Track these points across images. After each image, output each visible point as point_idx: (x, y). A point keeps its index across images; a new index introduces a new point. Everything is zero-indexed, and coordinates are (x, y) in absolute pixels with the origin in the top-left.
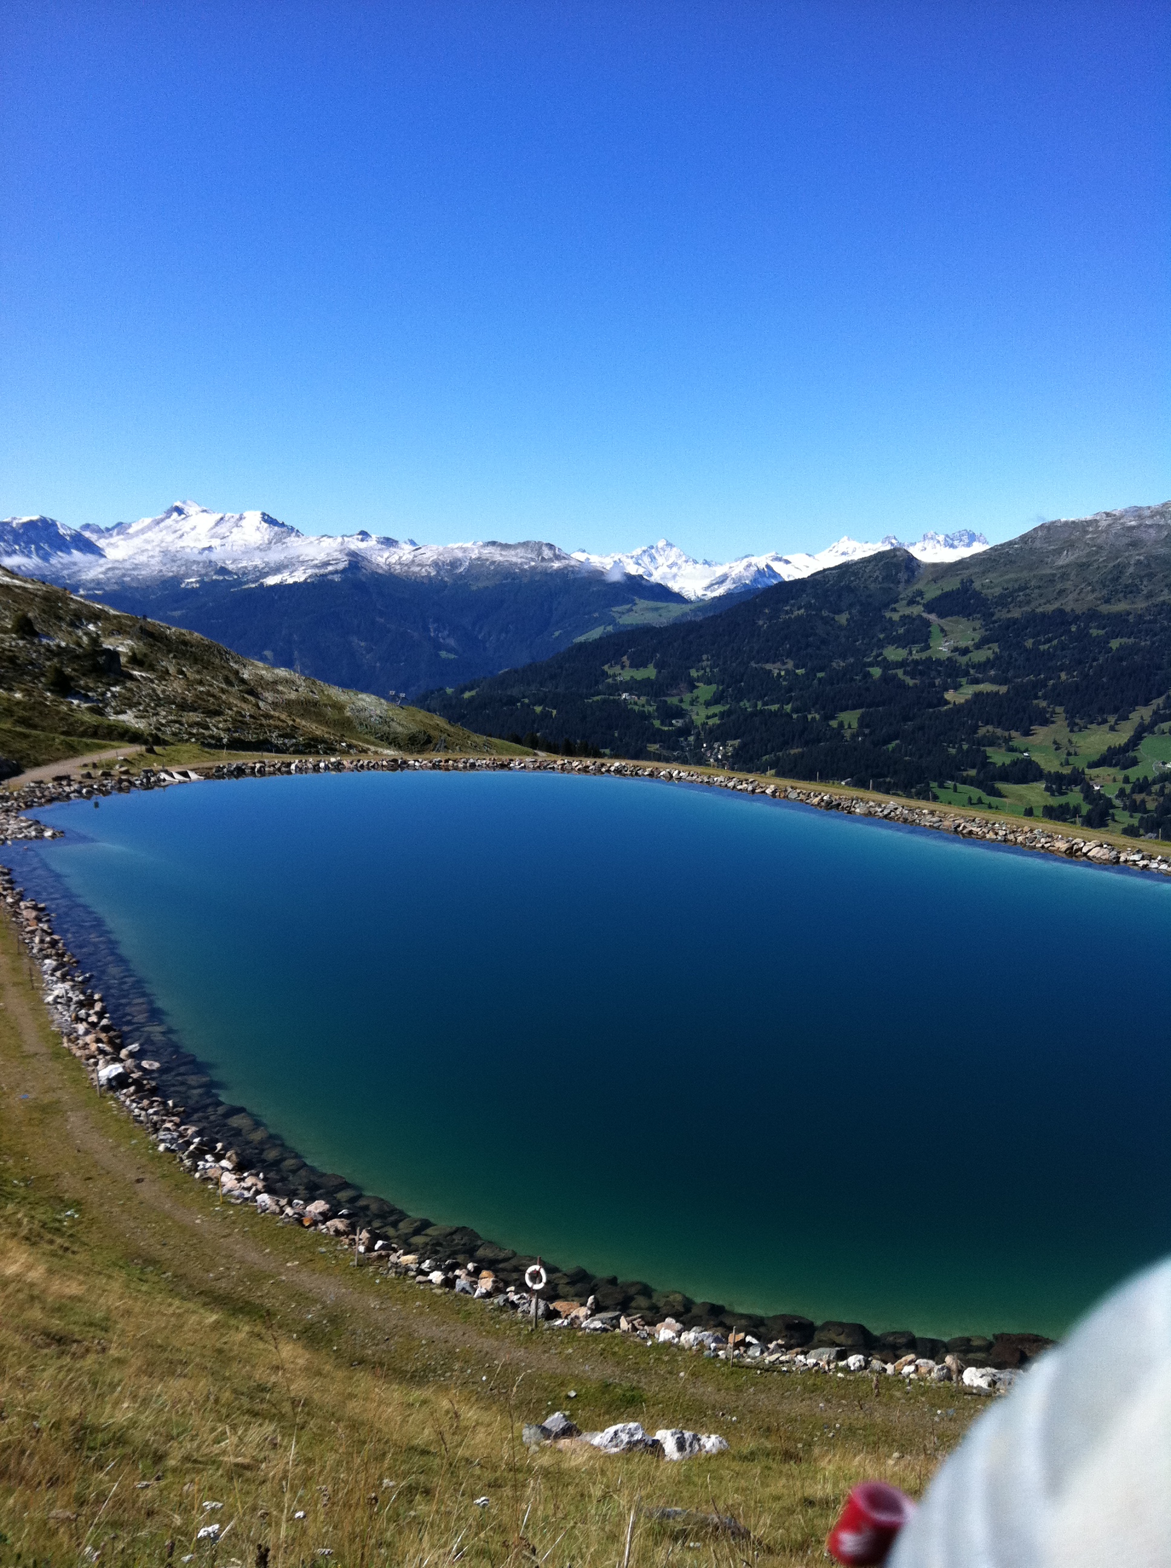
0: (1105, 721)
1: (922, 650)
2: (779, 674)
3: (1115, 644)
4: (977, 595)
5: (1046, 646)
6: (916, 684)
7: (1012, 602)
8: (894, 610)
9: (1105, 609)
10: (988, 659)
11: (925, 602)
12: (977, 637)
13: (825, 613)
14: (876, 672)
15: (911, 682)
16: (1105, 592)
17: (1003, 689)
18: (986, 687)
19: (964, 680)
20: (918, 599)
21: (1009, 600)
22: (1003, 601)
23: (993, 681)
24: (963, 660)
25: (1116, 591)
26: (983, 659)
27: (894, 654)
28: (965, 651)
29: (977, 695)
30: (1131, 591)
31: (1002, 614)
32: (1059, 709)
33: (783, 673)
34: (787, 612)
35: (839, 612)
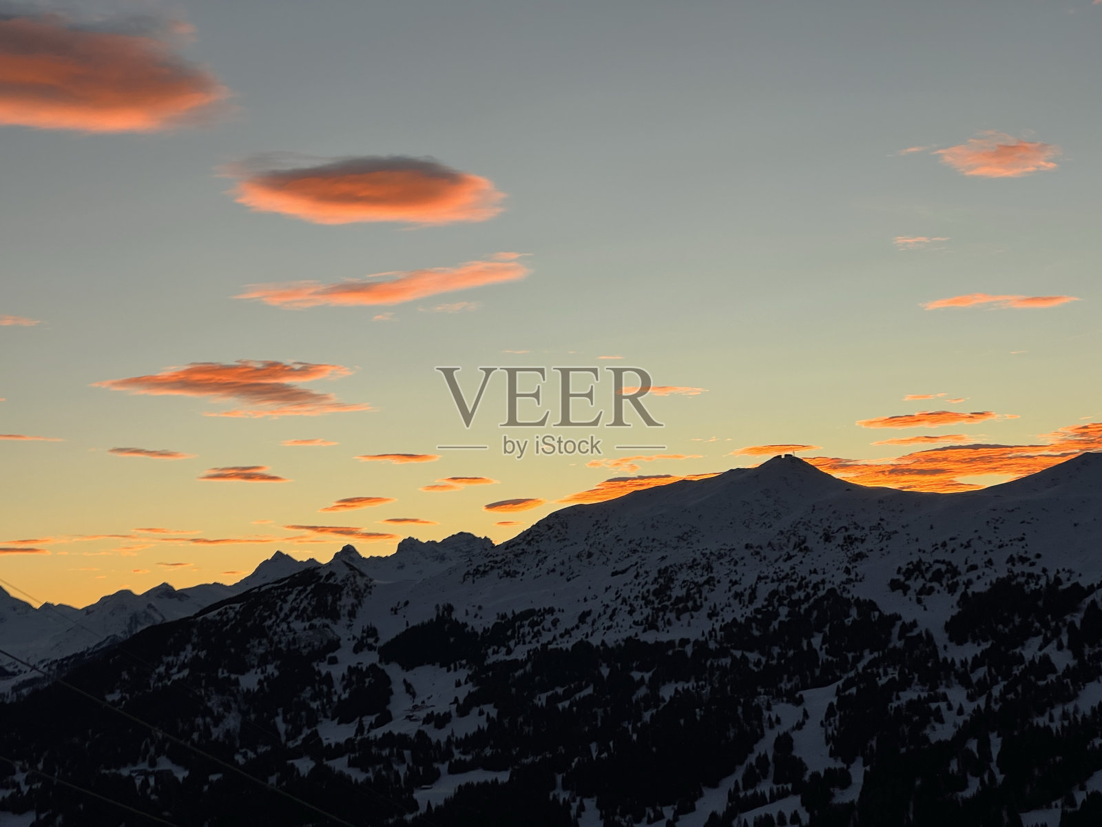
0: (660, 816)
1: (379, 724)
2: (145, 783)
3: (667, 692)
4: (460, 627)
5: (567, 704)
6: (368, 779)
7: (512, 637)
8: (334, 661)
9: (650, 637)
10: (480, 730)
11: (381, 643)
12: (462, 693)
13: (222, 674)
14: (304, 766)
15: (358, 776)
16: (648, 611)
17: (504, 777)
18: (478, 777)
19: (444, 768)
20: (371, 641)
21: (509, 633)
22: (504, 630)
23: (489, 765)
24: (438, 736)
25: (664, 609)
26: (472, 730)
27: (334, 733)
28: (441, 721)
29: (465, 791)
30: (687, 605)
31: (495, 656)
32: (590, 803)
33: (152, 781)
34: (160, 678)
35: (244, 669)
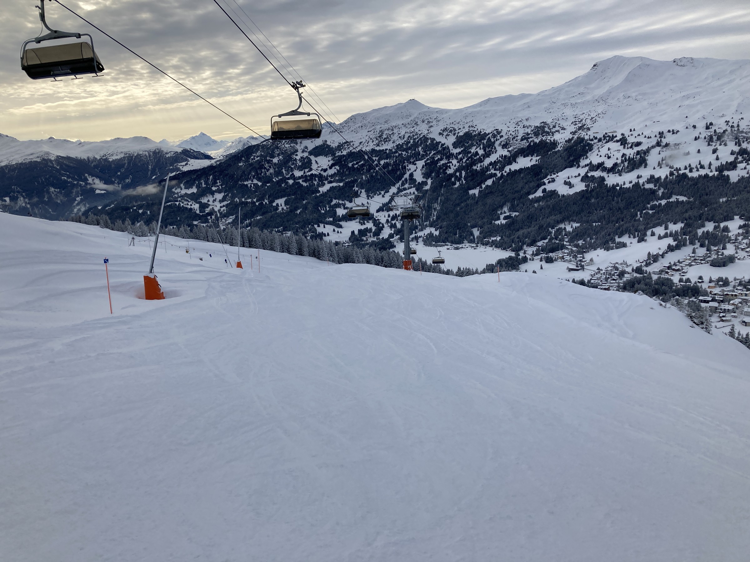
0: (380, 194)
1: (309, 171)
2: (251, 186)
3: (382, 162)
4: (328, 146)
5: (357, 166)
6: (307, 185)
7: (342, 149)
8: (297, 155)
9: (377, 148)
10: (335, 173)
11: (309, 150)
12: (330, 163)
13: (268, 158)
14: (291, 182)
15: (305, 184)
16: (377, 141)
17: (341, 184)
18: (334, 184)
19: (326, 182)
20: (306, 150)
21: (342, 148)
22: (340, 147)
23: (338, 181)
24: (325, 174)
25: (381, 141)
26: (333, 173)
27: (298, 173)
28: (325, 170)
29: (332, 188)
30: (387, 140)
31: (338, 154)
32: (363, 191)
33: (252, 185)
34: (252, 159)
35: (274, 157)
